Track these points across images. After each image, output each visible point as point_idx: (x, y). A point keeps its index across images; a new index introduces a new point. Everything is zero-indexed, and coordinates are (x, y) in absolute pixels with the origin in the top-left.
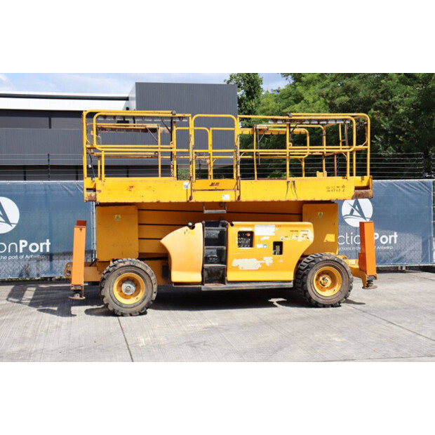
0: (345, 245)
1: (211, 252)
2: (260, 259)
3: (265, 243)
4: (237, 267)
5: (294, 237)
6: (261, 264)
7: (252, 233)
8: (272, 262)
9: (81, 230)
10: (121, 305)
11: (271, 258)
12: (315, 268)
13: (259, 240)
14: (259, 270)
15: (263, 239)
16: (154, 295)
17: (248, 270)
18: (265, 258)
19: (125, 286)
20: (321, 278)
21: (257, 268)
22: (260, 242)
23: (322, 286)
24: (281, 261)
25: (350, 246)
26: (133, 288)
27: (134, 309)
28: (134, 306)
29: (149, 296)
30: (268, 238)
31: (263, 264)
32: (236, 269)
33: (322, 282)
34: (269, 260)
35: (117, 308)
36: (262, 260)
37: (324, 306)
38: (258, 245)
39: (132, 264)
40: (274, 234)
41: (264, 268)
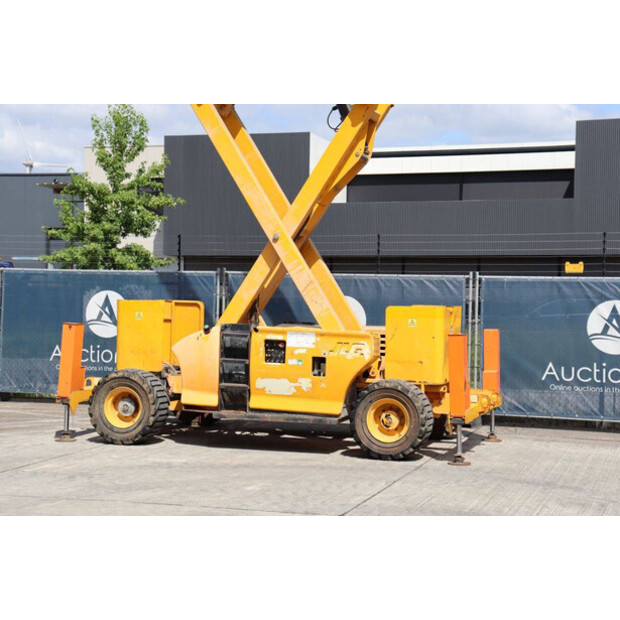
0: (593, 383)
1: (237, 368)
2: (293, 380)
3: (300, 358)
4: (263, 389)
5: (342, 352)
6: (295, 387)
7: (284, 342)
8: (310, 386)
9: (70, 327)
10: (112, 428)
11: (309, 380)
12: (368, 399)
13: (292, 354)
14: (294, 396)
15: (297, 352)
16: (152, 419)
17: (278, 396)
18: (300, 380)
19: (121, 404)
20: (384, 415)
21: (290, 394)
22: (293, 356)
23: (385, 428)
24: (323, 385)
25: (601, 385)
26: (132, 408)
27: (126, 435)
28: (127, 431)
29: (145, 419)
30: (304, 351)
31: (298, 389)
32: (262, 392)
33: (385, 420)
34: (306, 383)
35: (106, 431)
36: (296, 382)
37: (380, 457)
38: (290, 361)
39: (126, 375)
40: (313, 346)
41: (299, 394)
